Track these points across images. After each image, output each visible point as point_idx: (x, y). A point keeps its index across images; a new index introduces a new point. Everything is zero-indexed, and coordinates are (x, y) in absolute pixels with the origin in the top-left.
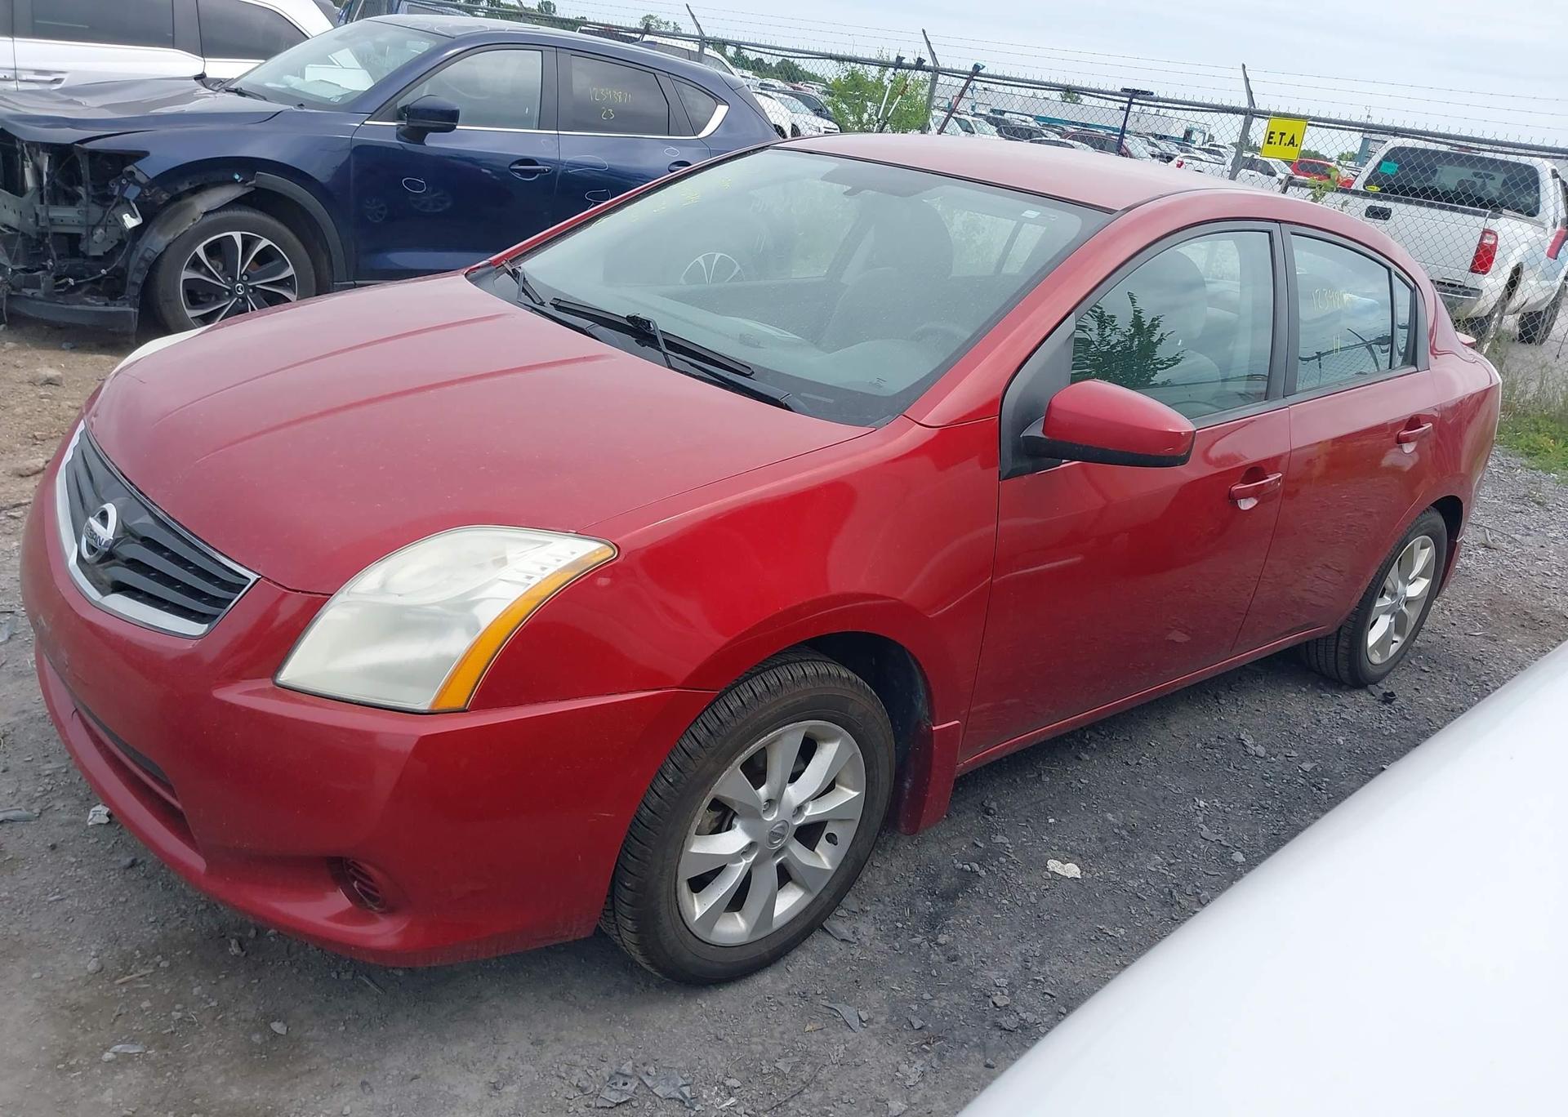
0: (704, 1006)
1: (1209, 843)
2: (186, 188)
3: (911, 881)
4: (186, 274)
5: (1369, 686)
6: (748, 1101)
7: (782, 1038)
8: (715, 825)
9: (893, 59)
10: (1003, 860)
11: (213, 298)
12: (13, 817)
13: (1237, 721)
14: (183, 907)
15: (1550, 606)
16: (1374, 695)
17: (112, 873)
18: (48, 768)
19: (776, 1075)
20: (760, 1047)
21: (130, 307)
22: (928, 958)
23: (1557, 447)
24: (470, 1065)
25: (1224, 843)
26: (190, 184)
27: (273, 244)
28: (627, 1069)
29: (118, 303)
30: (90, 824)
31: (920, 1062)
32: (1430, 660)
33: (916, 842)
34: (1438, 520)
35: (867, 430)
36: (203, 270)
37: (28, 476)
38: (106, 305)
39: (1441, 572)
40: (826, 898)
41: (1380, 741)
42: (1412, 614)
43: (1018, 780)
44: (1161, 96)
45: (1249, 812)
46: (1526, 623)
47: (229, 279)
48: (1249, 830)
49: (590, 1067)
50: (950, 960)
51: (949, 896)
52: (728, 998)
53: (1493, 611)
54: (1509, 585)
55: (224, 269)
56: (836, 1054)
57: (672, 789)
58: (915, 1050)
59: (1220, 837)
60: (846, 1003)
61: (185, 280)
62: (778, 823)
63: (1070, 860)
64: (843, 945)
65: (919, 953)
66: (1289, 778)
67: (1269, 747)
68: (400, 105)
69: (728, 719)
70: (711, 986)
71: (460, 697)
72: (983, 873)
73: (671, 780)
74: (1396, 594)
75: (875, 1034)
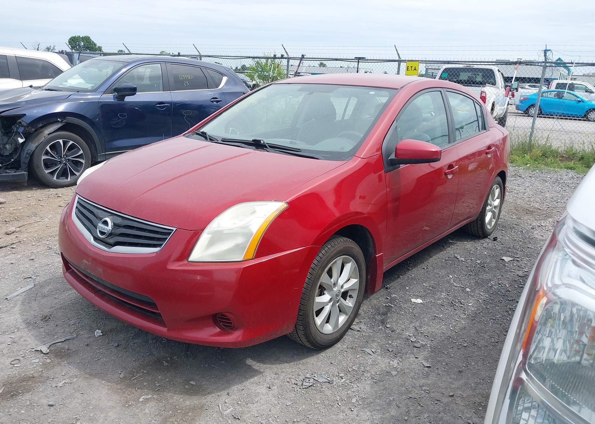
0: (323, 355)
1: (457, 287)
2: (41, 126)
3: (372, 311)
4: (44, 157)
5: (488, 236)
6: (348, 379)
7: (351, 361)
8: (320, 293)
9: (272, 56)
10: (397, 301)
11: (54, 165)
12: (69, 338)
13: (452, 252)
14: (142, 355)
15: (533, 206)
16: (490, 239)
17: (112, 349)
18: (72, 322)
19: (354, 371)
20: (346, 364)
21: (24, 172)
22: (386, 332)
23: (519, 159)
24: (259, 383)
25: (462, 286)
26: (42, 124)
27: (74, 142)
28: (308, 376)
29: (19, 171)
30: (96, 336)
31: (396, 360)
32: (503, 227)
33: (368, 300)
34: (499, 179)
35: (345, 162)
36: (49, 155)
37: (11, 234)
38: (15, 172)
39: (502, 196)
40: (352, 316)
41: (497, 252)
42: (497, 211)
43: (392, 278)
44: (369, 59)
45: (466, 277)
46: (528, 212)
47: (59, 157)
48: (468, 282)
49: (296, 378)
50: (392, 331)
51: (385, 314)
52: (329, 352)
53: (517, 210)
54: (519, 202)
55: (57, 154)
56: (369, 362)
57: (310, 280)
58: (393, 357)
59: (460, 285)
60: (366, 348)
61: (43, 160)
62: (338, 291)
63: (418, 298)
64: (358, 332)
65: (382, 331)
66: (474, 266)
67: (465, 258)
68: (114, 88)
69: (322, 256)
70: (323, 350)
71: (251, 255)
72: (392, 306)
73: (309, 278)
74: (491, 205)
75: (379, 355)
